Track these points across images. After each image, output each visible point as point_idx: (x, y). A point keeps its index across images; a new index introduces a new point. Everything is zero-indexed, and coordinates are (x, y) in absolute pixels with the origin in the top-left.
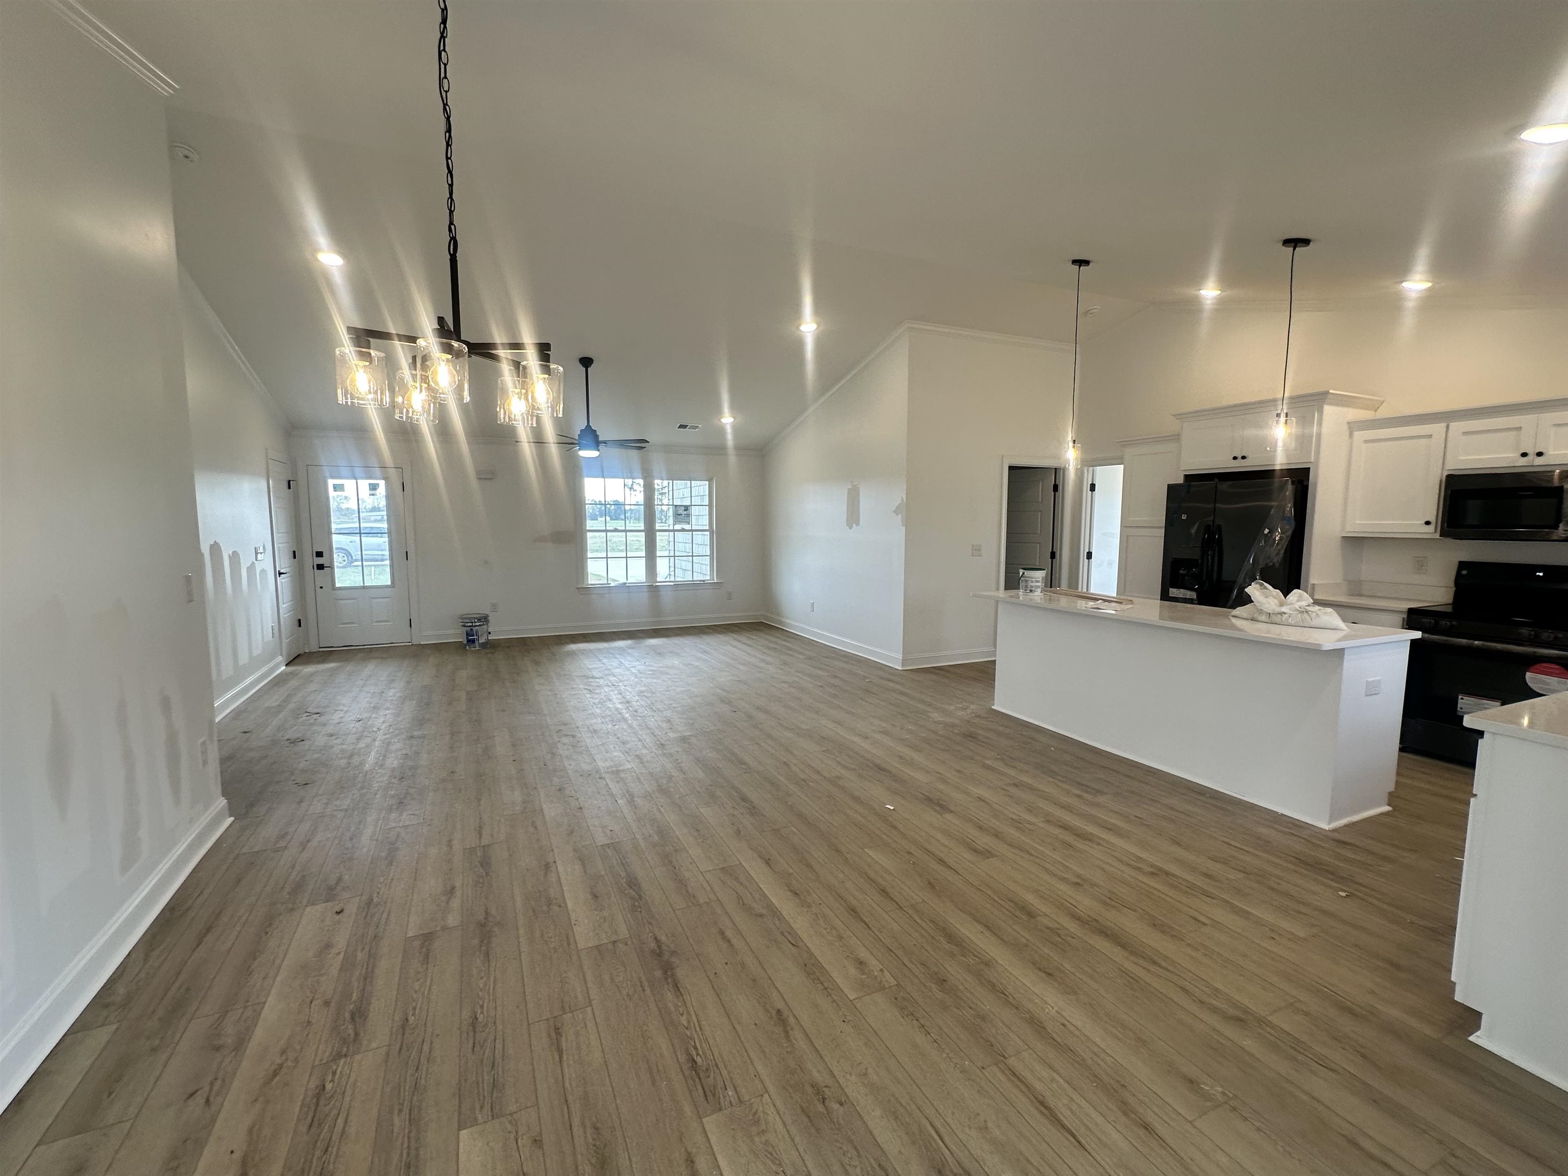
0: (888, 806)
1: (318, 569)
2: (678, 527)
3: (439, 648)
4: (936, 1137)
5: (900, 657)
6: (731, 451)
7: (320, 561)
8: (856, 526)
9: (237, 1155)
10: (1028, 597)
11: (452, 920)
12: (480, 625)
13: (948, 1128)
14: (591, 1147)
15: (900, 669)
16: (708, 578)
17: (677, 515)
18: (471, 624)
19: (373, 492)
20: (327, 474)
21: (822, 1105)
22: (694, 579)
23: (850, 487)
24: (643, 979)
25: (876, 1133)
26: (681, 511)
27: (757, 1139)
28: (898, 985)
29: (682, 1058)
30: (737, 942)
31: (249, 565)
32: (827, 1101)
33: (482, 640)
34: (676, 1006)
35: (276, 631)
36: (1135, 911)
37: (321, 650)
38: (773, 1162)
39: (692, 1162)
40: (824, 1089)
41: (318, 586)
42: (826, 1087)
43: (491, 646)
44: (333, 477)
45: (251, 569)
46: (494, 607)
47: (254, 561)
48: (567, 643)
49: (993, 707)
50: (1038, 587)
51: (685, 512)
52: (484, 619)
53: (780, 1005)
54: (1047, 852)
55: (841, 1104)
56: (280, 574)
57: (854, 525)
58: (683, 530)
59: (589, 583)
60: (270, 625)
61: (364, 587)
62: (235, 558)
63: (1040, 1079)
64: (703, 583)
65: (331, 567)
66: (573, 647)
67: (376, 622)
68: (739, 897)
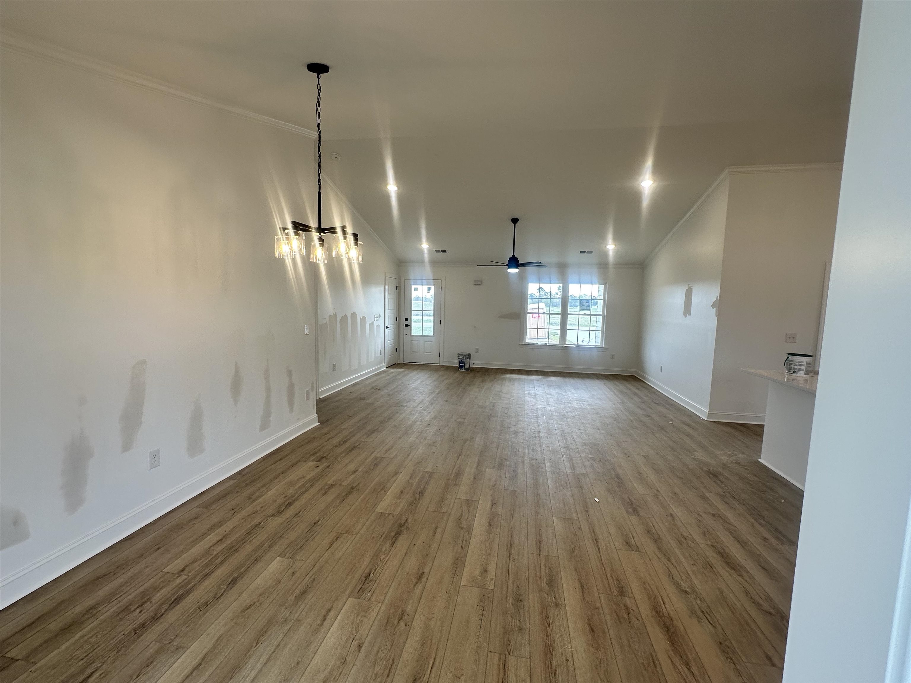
0: (596, 499)
1: (405, 326)
2: (582, 312)
3: (448, 368)
4: (431, 665)
5: (707, 411)
6: (611, 266)
7: (406, 322)
8: (689, 315)
9: (226, 533)
10: (790, 376)
11: (345, 483)
12: (465, 359)
13: (441, 665)
14: (306, 585)
15: (706, 419)
16: (600, 344)
17: (582, 305)
18: (461, 358)
19: (429, 291)
20: (412, 283)
21: (398, 621)
22: (590, 344)
23: (687, 288)
24: (386, 533)
25: (407, 645)
26: (585, 303)
27: (359, 618)
28: (493, 590)
29: (367, 571)
30: (438, 536)
31: (371, 322)
32: (402, 620)
33: (466, 367)
34: (386, 550)
35: (383, 354)
36: (715, 627)
37: (404, 363)
38: (356, 630)
39: (330, 611)
40: (406, 615)
41: (405, 334)
42: (407, 614)
43: (470, 370)
44: (414, 285)
45: (372, 324)
46: (477, 351)
47: (374, 321)
48: (507, 373)
49: (759, 460)
50: (803, 370)
51: (587, 304)
52: (469, 356)
53: (427, 570)
54: (685, 564)
55: (406, 625)
56: (387, 327)
57: (688, 315)
58: (585, 314)
59: (527, 342)
60: (380, 349)
61: (422, 336)
62: (364, 319)
63: (516, 676)
64: (596, 348)
65: (410, 326)
66: (508, 376)
67: (426, 353)
68: (461, 516)
